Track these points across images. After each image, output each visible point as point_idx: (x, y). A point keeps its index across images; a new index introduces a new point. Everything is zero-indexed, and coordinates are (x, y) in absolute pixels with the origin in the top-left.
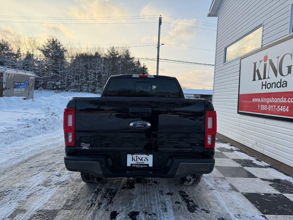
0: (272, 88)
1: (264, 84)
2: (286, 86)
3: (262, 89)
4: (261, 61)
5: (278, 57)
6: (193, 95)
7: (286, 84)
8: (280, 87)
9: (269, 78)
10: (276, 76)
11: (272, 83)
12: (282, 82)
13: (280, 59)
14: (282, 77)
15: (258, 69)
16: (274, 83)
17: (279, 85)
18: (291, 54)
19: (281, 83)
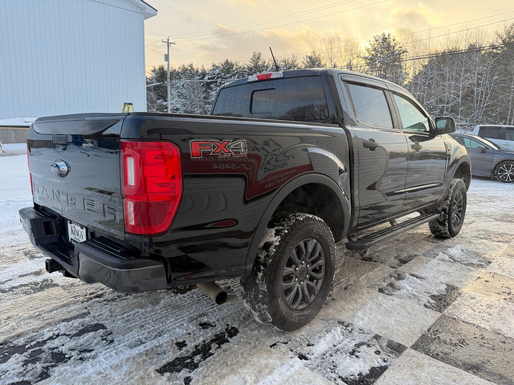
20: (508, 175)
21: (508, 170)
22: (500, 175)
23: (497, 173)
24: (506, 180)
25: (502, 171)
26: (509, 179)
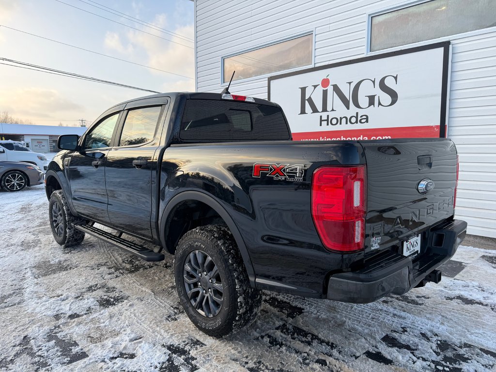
0: (341, 124)
1: (325, 118)
2: (367, 121)
3: (321, 125)
4: (315, 87)
5: (350, 83)
6: (48, 138)
7: (367, 119)
8: (357, 122)
9: (333, 110)
10: (348, 108)
11: (341, 118)
12: (359, 116)
13: (353, 86)
14: (358, 110)
15: (310, 97)
16: (343, 117)
17: (354, 120)
18: (373, 80)
19: (357, 118)
20: (16, 184)
21: (14, 179)
22: (8, 185)
23: (4, 183)
24: (15, 189)
25: (8, 181)
26: (17, 188)
